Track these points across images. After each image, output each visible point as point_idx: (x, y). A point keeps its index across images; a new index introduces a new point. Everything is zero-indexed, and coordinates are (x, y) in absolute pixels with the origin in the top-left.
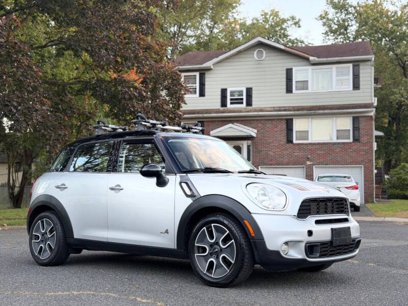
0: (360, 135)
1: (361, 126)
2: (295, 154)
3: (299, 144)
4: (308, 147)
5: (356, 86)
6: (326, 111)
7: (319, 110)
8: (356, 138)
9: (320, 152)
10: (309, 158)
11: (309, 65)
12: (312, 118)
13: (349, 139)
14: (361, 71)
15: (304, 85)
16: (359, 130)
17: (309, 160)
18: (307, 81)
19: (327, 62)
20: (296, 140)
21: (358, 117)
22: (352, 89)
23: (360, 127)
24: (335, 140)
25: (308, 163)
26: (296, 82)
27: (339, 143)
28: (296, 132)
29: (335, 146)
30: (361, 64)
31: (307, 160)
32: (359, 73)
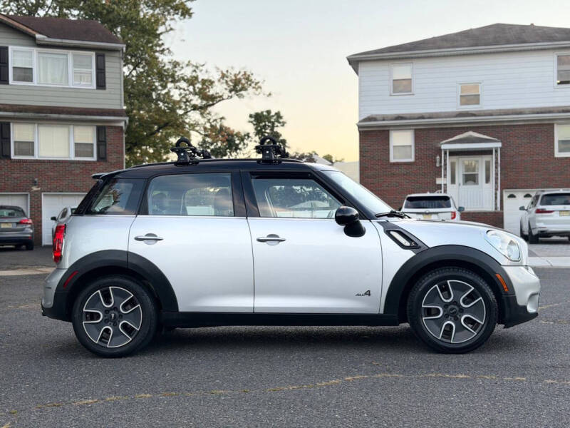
0: (107, 152)
1: (109, 140)
2: (13, 175)
3: (19, 161)
4: (34, 167)
5: (101, 84)
6: (62, 116)
7: (51, 113)
8: (102, 156)
9: (52, 174)
10: (36, 182)
11: (33, 46)
12: (38, 124)
13: (92, 156)
14: (107, 64)
15: (25, 74)
16: (106, 145)
17: (35, 185)
18: (31, 69)
19: (61, 44)
20: (15, 154)
21: (104, 128)
22: (95, 88)
23: (107, 141)
24: (73, 158)
25: (35, 189)
26: (14, 68)
27: (78, 162)
28: (15, 142)
29: (73, 165)
30: (107, 54)
31: (33, 185)
32: (104, 67)
